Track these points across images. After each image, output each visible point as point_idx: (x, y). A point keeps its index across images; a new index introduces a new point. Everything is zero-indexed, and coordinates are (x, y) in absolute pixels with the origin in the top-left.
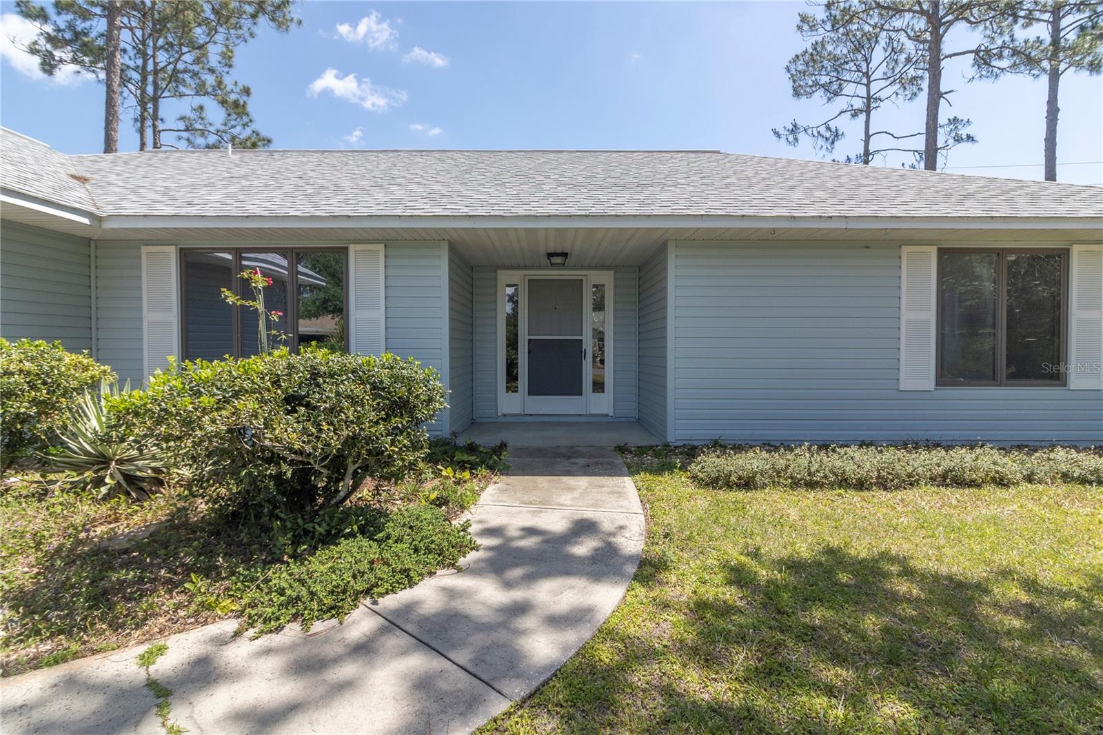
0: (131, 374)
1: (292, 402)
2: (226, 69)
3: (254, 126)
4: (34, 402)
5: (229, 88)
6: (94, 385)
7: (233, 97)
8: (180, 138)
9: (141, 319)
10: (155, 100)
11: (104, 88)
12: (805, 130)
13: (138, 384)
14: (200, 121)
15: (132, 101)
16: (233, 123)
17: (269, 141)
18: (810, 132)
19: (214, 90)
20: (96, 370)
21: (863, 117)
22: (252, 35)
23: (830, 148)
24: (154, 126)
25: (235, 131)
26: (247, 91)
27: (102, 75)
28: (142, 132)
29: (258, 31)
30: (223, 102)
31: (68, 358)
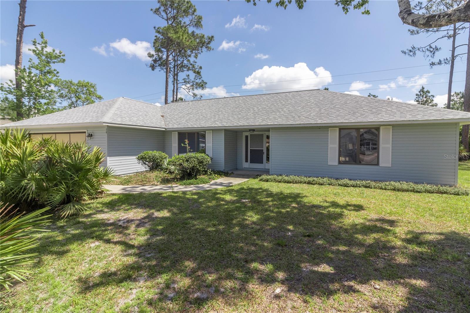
0: (170, 157)
1: (187, 161)
2: (195, 64)
3: (202, 79)
4: (160, 160)
5: (196, 67)
6: (166, 158)
7: (197, 70)
8: (183, 85)
9: (172, 145)
10: (177, 75)
11: (165, 73)
12: (419, 49)
13: (171, 158)
14: (188, 79)
15: (172, 77)
16: (197, 78)
17: (206, 83)
18: (421, 50)
19: (192, 68)
20: (166, 155)
21: (452, 39)
22: (202, 52)
23: (432, 56)
24: (177, 82)
25: (197, 81)
26: (201, 68)
27: (165, 70)
28: (174, 84)
29: (203, 50)
30: (195, 72)
31: (163, 154)
